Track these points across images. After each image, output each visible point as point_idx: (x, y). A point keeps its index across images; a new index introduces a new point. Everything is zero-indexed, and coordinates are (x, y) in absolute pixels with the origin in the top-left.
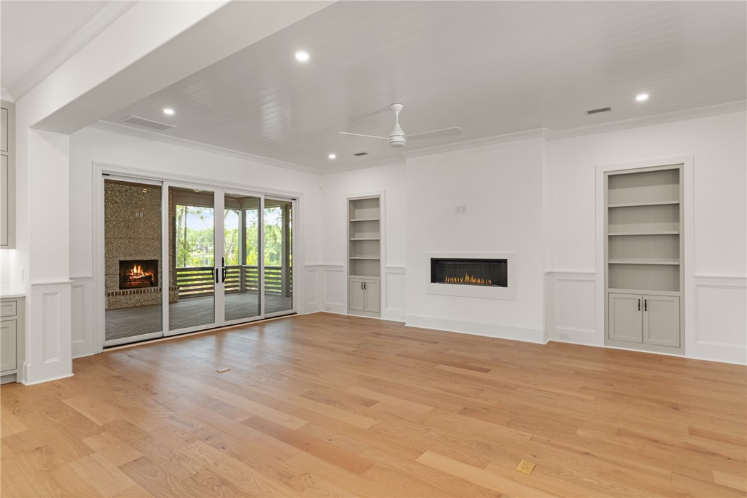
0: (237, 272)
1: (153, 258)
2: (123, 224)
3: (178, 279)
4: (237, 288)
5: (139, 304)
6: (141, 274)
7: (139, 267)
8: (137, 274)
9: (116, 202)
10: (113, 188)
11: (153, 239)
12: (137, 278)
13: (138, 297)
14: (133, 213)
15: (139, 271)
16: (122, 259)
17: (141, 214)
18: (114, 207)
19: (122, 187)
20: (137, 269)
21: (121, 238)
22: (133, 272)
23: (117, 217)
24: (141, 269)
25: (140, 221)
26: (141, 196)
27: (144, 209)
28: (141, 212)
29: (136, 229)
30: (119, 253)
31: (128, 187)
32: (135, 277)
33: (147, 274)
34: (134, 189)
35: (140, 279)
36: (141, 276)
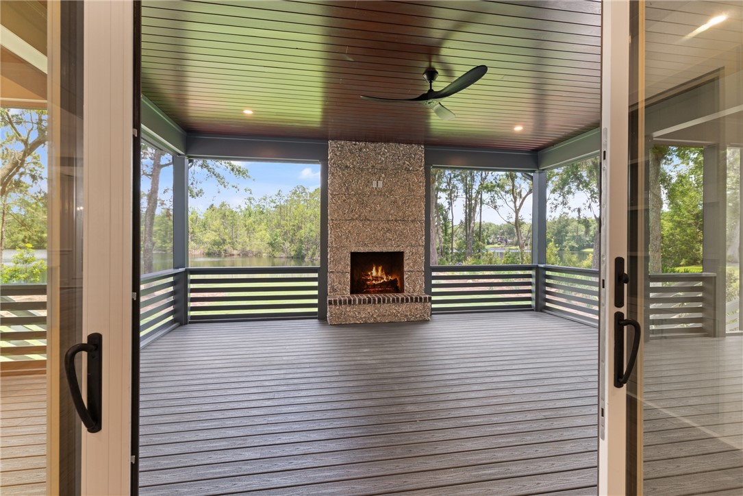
0: (530, 276)
1: (397, 250)
2: (354, 199)
3: (434, 282)
4: (529, 303)
5: (372, 321)
6: (383, 278)
7: (380, 269)
8: (376, 278)
9: (347, 167)
10: (342, 147)
11: (396, 221)
12: (377, 283)
13: (369, 309)
14: (369, 182)
15: (379, 274)
16: (354, 249)
17: (380, 184)
18: (343, 174)
19: (355, 145)
20: (377, 271)
21: (352, 219)
22: (372, 273)
23: (347, 188)
24: (382, 270)
25: (378, 195)
26: (380, 157)
27: (383, 175)
28: (379, 180)
29: (373, 205)
30: (350, 241)
31: (362, 144)
32: (374, 282)
33: (390, 278)
34: (371, 146)
35: (381, 284)
36: (382, 281)
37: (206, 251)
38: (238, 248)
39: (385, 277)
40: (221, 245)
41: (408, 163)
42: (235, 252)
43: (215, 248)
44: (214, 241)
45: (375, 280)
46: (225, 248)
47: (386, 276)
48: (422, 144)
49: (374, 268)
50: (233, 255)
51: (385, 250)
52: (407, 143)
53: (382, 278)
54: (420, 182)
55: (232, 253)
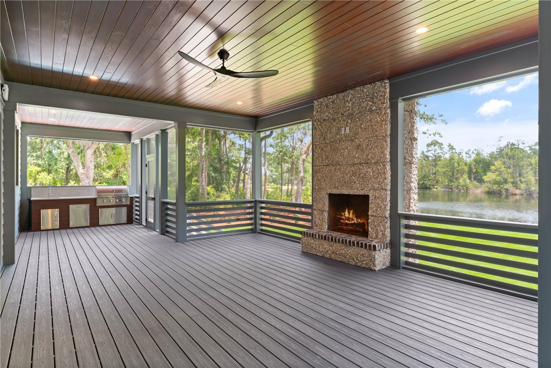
1: (361, 193)
2: (329, 147)
7: (351, 212)
8: (348, 219)
10: (322, 103)
11: (361, 164)
12: (349, 222)
15: (351, 216)
16: (330, 191)
17: (347, 129)
19: (330, 99)
20: (349, 213)
21: (328, 165)
22: (345, 214)
23: (324, 138)
24: (353, 214)
25: (346, 140)
26: (347, 104)
27: (349, 121)
28: (347, 126)
29: (342, 151)
30: (326, 184)
31: (335, 96)
32: (346, 221)
33: (359, 221)
34: (341, 95)
35: (352, 224)
36: (353, 222)
37: (487, 189)
38: (522, 188)
39: (355, 219)
40: (502, 184)
41: (371, 103)
42: (518, 192)
43: (495, 187)
44: (495, 180)
45: (348, 220)
46: (506, 187)
47: (357, 218)
48: (384, 79)
49: (347, 211)
50: (515, 194)
51: (352, 192)
52: (371, 83)
53: (353, 220)
54: (383, 121)
55: (514, 192)
